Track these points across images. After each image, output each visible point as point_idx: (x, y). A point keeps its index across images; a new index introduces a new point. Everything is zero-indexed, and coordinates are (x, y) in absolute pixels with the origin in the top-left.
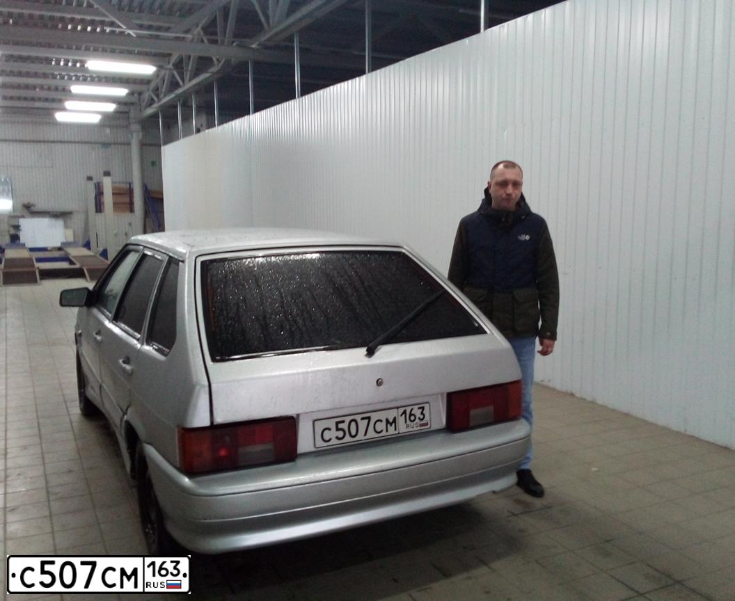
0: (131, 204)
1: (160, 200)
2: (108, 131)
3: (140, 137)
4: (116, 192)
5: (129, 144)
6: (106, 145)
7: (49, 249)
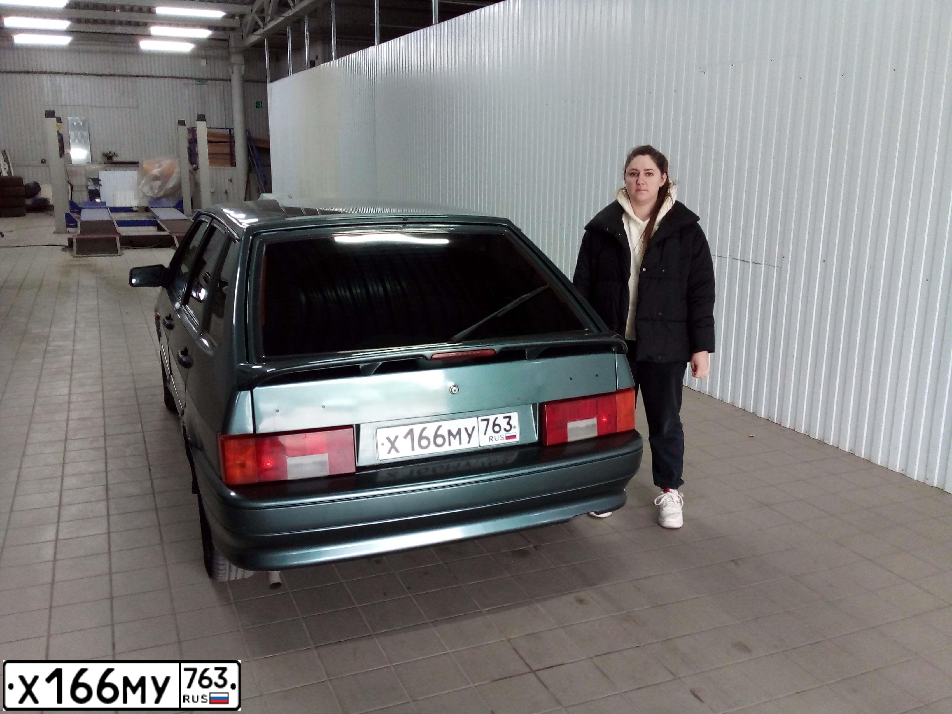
0: (232, 155)
1: (266, 151)
2: (203, 63)
3: (243, 72)
4: (213, 139)
5: (230, 80)
6: (200, 81)
7: (134, 209)
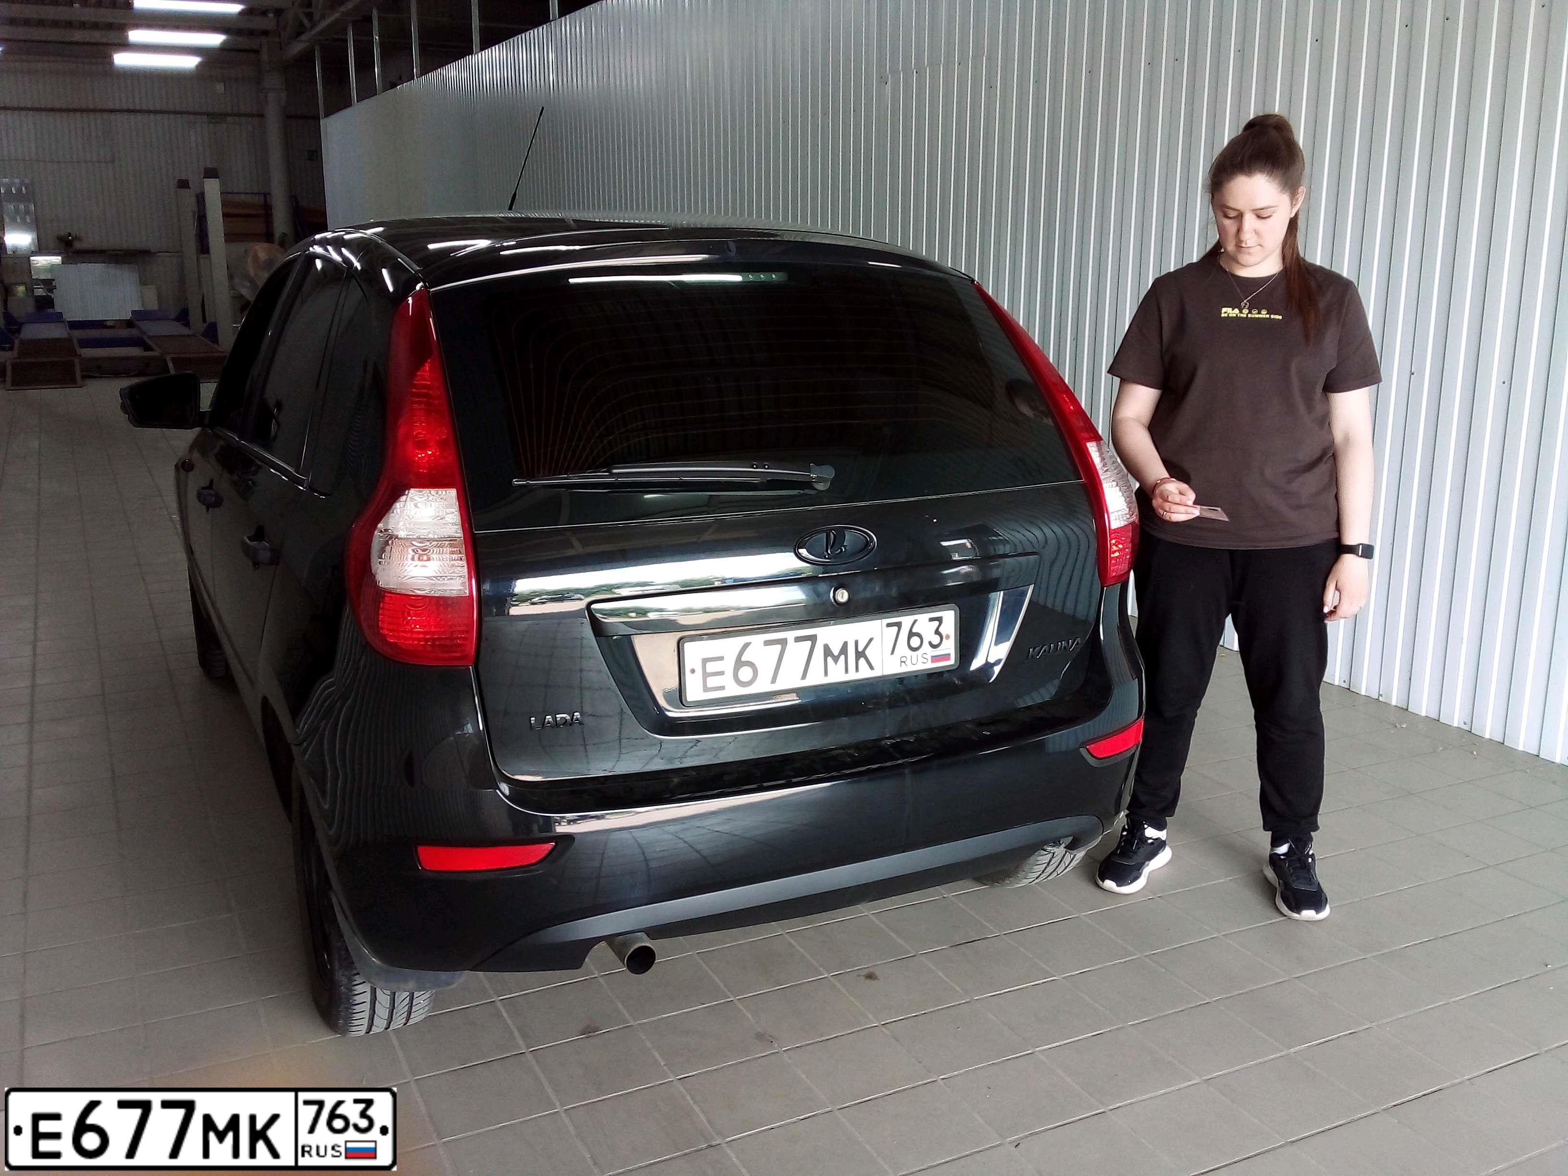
2: (219, 88)
3: (283, 101)
4: (230, 211)
5: (261, 116)
6: (215, 117)
7: (109, 324)
